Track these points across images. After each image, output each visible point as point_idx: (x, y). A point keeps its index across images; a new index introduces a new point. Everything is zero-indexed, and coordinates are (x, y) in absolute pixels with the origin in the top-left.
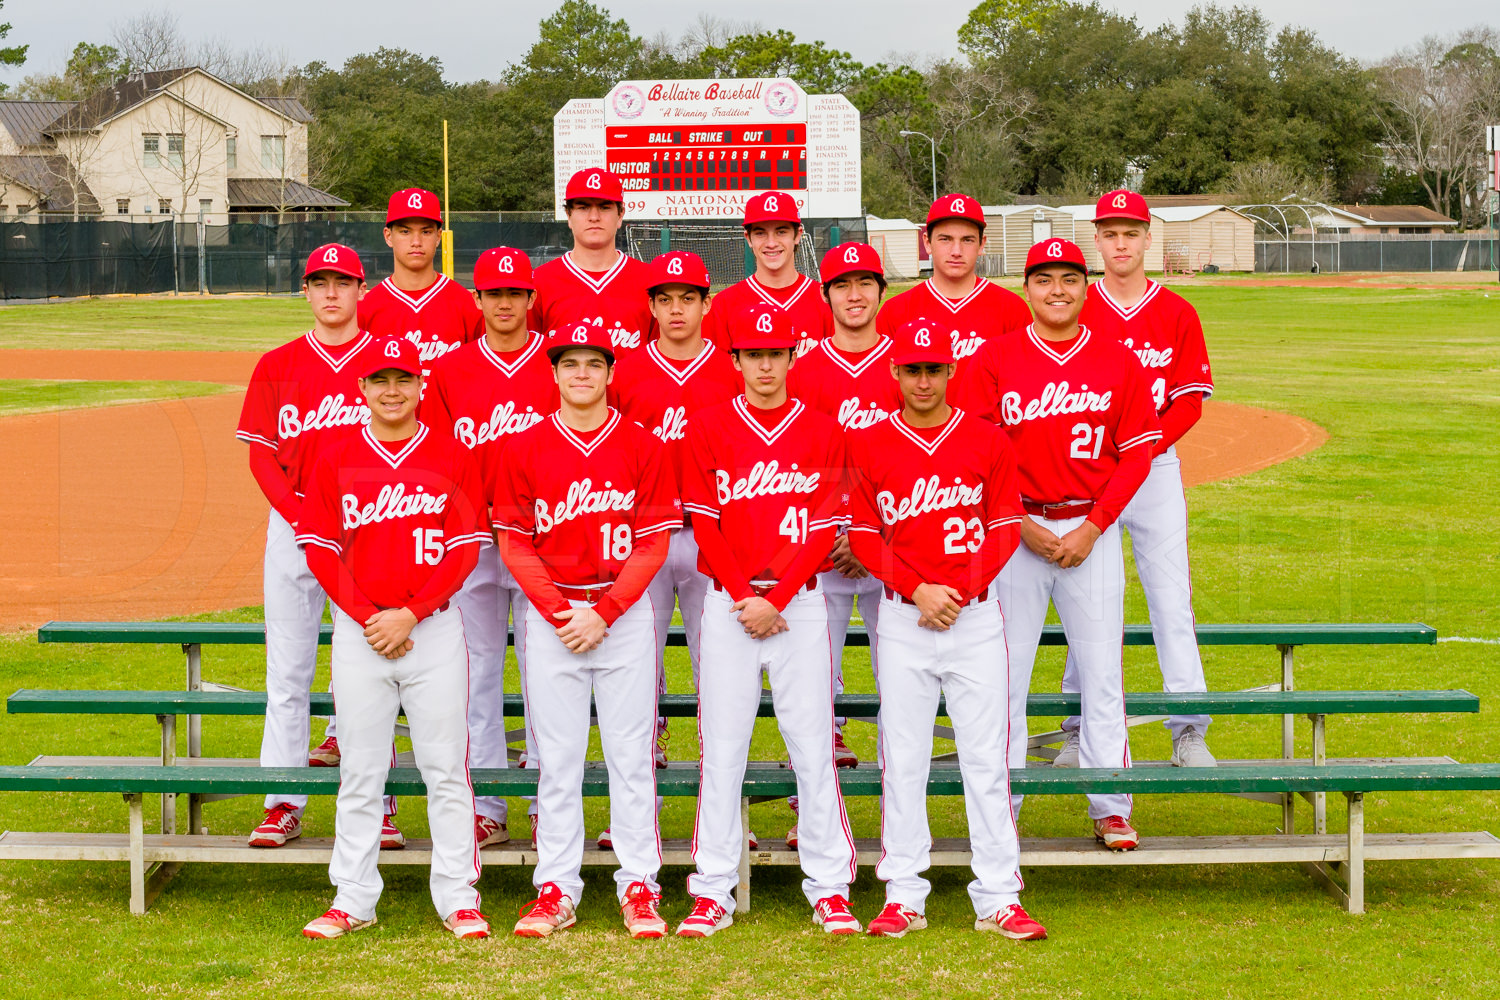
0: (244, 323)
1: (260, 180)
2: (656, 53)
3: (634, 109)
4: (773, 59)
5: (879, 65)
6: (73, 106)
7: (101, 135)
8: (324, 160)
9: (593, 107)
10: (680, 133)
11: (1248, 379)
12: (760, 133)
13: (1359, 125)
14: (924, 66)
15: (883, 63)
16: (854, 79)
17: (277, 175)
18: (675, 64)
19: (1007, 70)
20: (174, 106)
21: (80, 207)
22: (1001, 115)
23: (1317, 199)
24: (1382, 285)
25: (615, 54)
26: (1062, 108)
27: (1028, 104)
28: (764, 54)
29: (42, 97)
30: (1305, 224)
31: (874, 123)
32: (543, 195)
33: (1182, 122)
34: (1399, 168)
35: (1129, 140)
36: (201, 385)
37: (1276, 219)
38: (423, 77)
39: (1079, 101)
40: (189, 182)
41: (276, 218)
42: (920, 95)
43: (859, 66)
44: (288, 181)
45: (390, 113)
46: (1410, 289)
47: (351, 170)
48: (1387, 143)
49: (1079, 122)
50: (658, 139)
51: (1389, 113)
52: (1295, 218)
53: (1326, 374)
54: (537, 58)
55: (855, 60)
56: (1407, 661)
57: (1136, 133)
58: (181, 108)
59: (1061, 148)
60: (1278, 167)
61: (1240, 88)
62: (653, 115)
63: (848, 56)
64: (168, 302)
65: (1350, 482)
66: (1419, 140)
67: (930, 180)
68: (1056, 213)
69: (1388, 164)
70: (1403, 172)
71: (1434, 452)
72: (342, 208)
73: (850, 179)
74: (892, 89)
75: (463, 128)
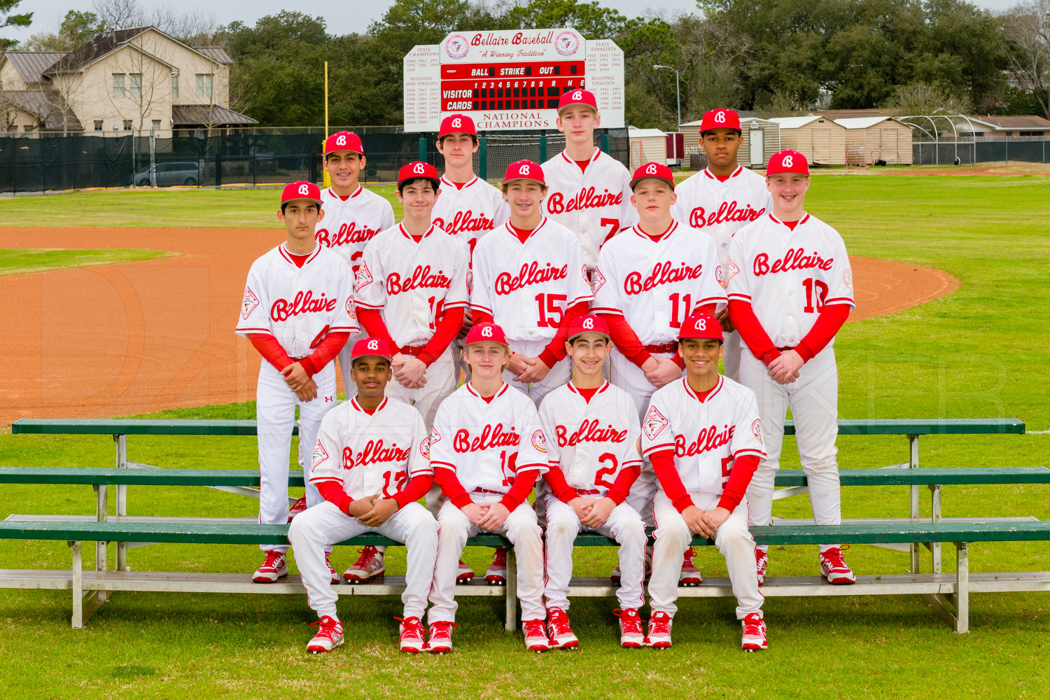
0: (181, 208)
1: (195, 106)
2: (478, 12)
3: (461, 52)
4: (562, 16)
5: (638, 18)
6: (64, 55)
7: (84, 75)
8: (240, 91)
9: (432, 51)
10: (493, 69)
11: (904, 242)
12: (552, 68)
13: (991, 58)
14: (671, 19)
15: (641, 17)
16: (620, 28)
17: (206, 102)
18: (492, 19)
19: (732, 21)
20: (135, 55)
21: (68, 126)
22: (727, 53)
23: (960, 112)
24: (1006, 174)
25: (449, 13)
26: (772, 48)
27: (747, 45)
28: (556, 12)
29: (43, 49)
30: (950, 130)
31: (636, 60)
32: (397, 114)
33: (860, 56)
34: (1020, 88)
35: (820, 70)
36: (147, 252)
37: (929, 126)
38: (311, 32)
39: (784, 43)
40: (145, 108)
41: (206, 132)
42: (669, 39)
43: (624, 19)
44: (215, 106)
45: (288, 57)
46: (1027, 176)
47: (259, 98)
48: (1012, 70)
49: (784, 57)
50: (478, 73)
51: (1012, 48)
52: (942, 126)
53: (962, 238)
54: (393, 16)
55: (621, 14)
56: (1011, 448)
57: (826, 65)
58: (140, 55)
59: (771, 76)
60: (930, 88)
61: (903, 32)
62: (475, 56)
63: (616, 12)
64: (129, 193)
65: (976, 318)
66: (1035, 68)
67: (676, 100)
68: (767, 123)
69: (1012, 86)
70: (1023, 91)
71: (1039, 295)
72: (253, 125)
73: (616, 100)
74: (648, 34)
75: (339, 67)
